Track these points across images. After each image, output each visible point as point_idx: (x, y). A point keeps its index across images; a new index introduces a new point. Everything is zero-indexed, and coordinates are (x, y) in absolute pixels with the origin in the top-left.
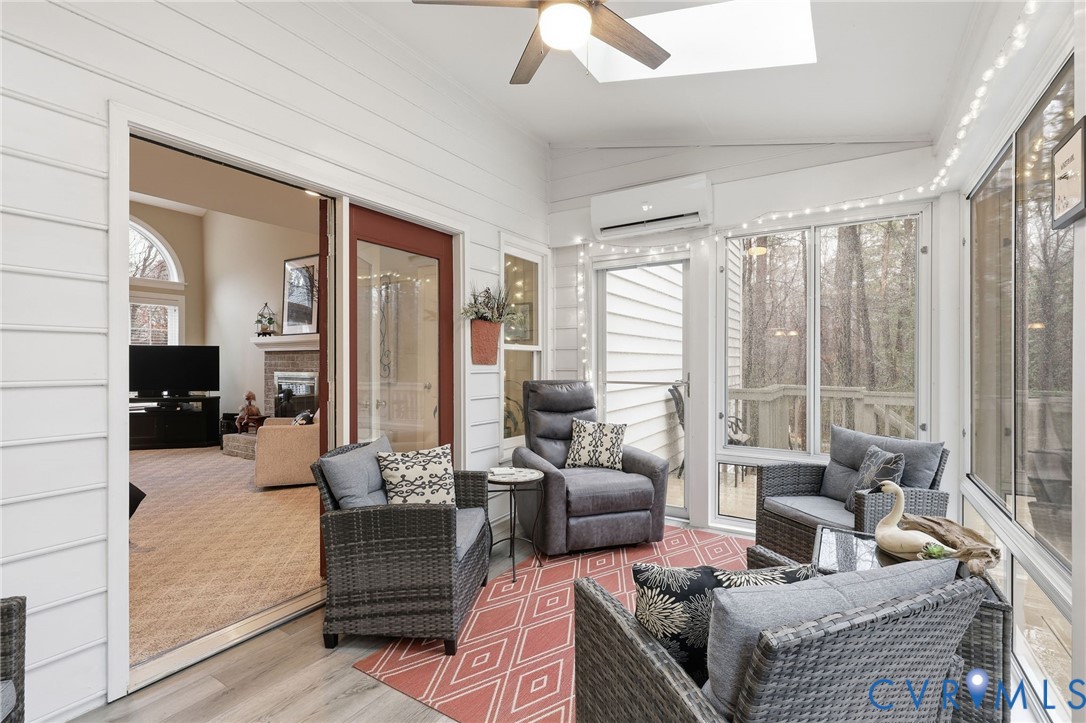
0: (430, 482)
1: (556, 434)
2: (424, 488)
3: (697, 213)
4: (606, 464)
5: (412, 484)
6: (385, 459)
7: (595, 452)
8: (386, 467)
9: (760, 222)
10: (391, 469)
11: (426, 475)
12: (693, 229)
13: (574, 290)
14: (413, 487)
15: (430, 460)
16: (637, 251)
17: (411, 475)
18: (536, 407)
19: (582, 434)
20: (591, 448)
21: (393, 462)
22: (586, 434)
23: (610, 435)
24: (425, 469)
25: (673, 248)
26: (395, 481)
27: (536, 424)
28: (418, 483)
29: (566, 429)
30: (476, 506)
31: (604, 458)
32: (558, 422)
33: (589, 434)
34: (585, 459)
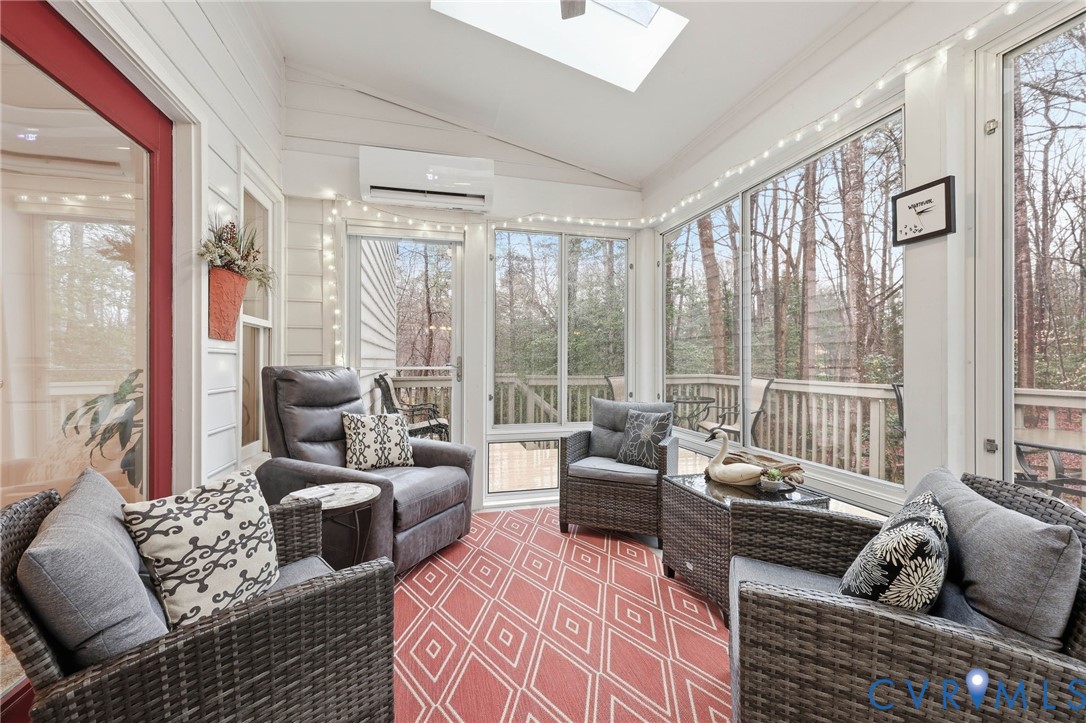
0: (242, 537)
1: (324, 435)
2: (234, 551)
3: (483, 197)
4: (397, 462)
5: (213, 549)
6: (146, 516)
7: (383, 450)
8: (151, 531)
9: (531, 220)
10: (166, 533)
11: (233, 525)
12: (470, 212)
13: (317, 254)
14: (216, 556)
15: (233, 501)
16: (411, 222)
17: (208, 533)
18: (293, 401)
19: (361, 430)
20: (378, 446)
21: (165, 517)
22: (366, 430)
23: (395, 428)
24: (229, 516)
25: (450, 228)
26: (176, 555)
27: (295, 425)
28: (223, 545)
29: (336, 427)
30: (303, 557)
31: (394, 456)
32: (325, 418)
33: (371, 430)
34: (372, 459)
